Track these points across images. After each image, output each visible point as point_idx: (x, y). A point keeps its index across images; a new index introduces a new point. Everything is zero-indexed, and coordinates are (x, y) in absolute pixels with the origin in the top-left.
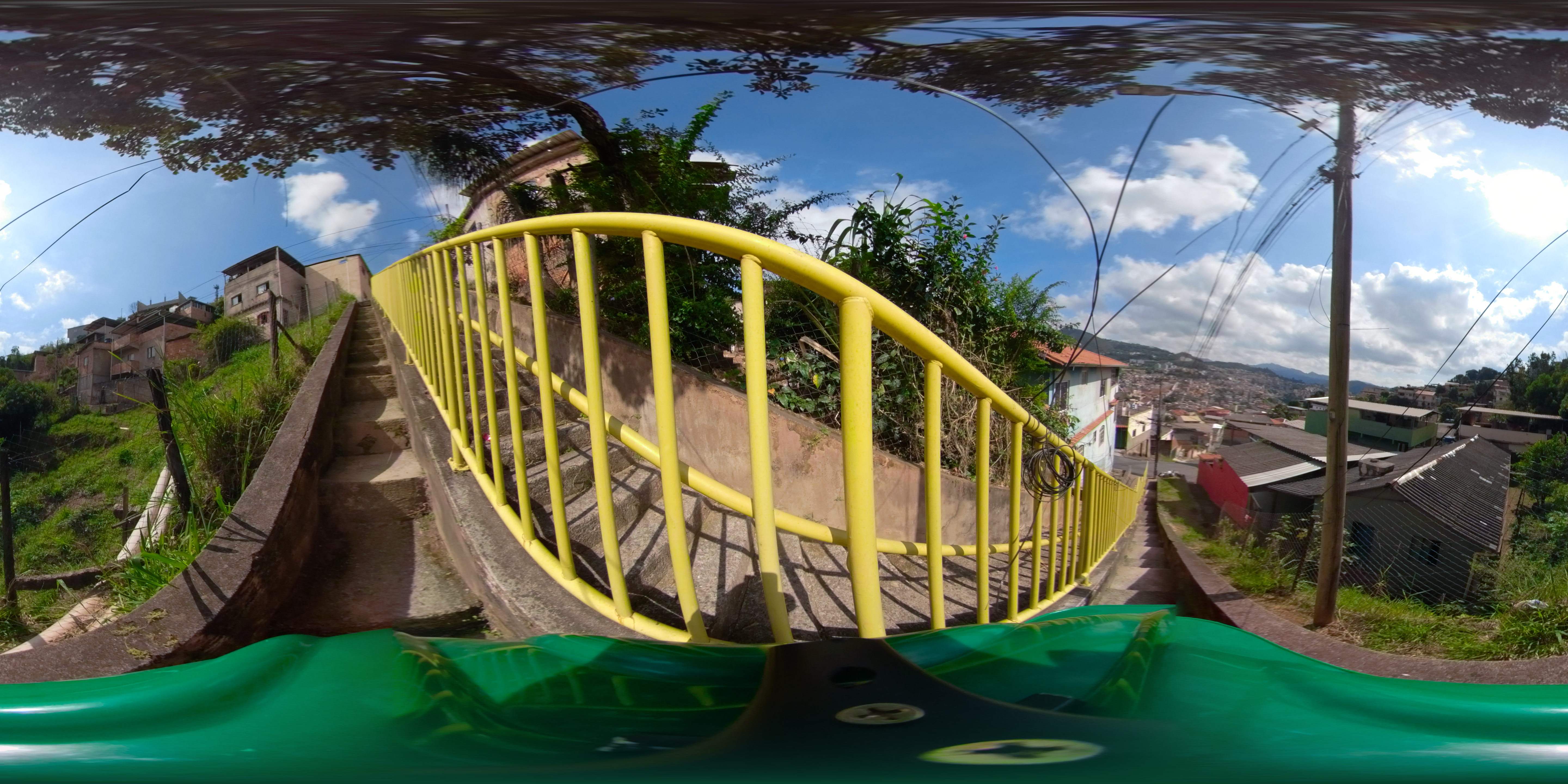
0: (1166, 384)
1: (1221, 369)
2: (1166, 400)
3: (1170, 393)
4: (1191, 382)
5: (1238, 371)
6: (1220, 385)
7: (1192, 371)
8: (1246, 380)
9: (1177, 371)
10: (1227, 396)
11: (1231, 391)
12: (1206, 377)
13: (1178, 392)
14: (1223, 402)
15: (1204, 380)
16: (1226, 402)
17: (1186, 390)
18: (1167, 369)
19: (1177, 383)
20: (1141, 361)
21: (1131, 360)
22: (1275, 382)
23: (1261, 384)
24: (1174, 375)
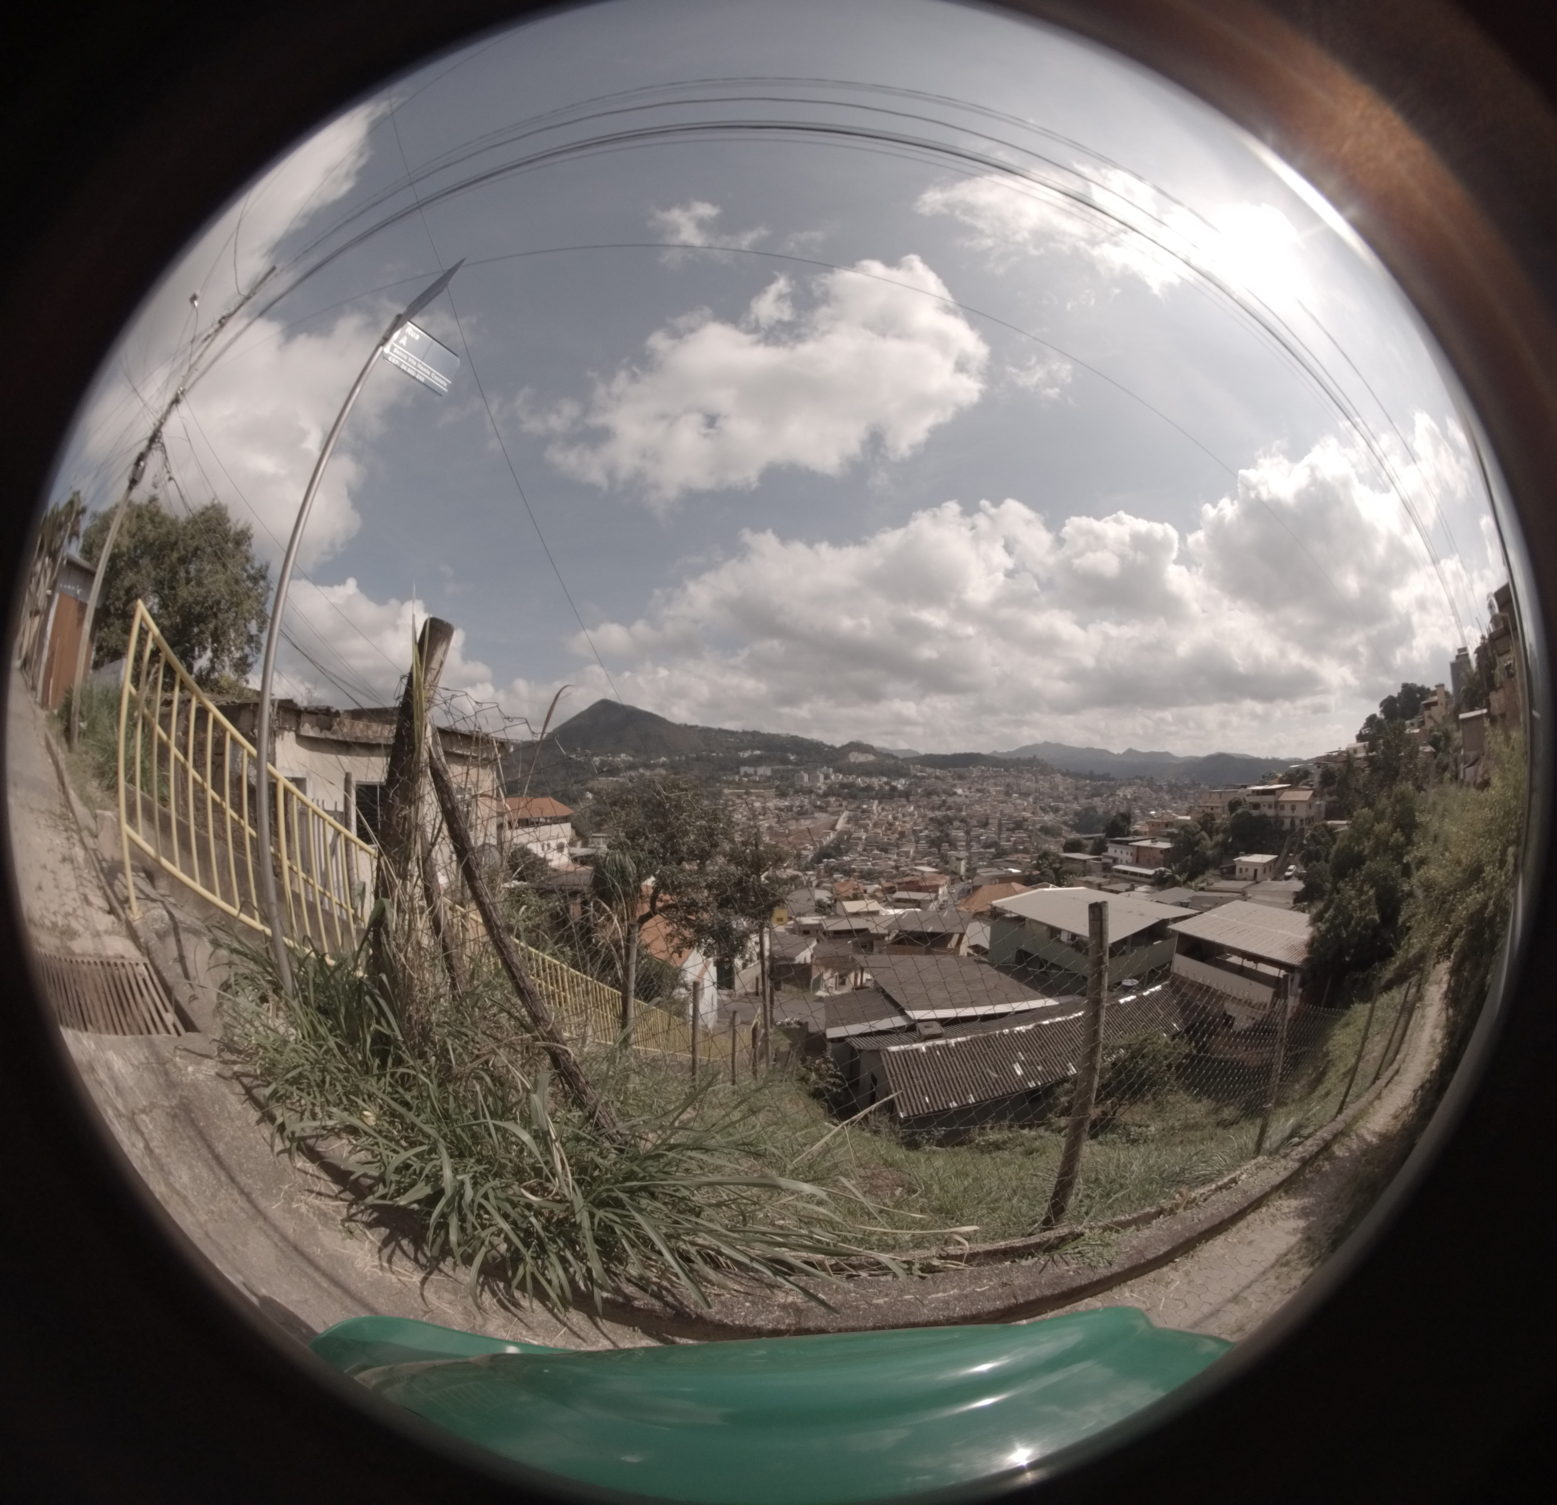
0: (822, 817)
1: (938, 772)
2: (823, 854)
3: (832, 835)
4: (875, 806)
5: (975, 772)
6: (939, 808)
7: (876, 782)
8: (992, 790)
9: (843, 786)
10: (953, 833)
11: (963, 820)
12: (906, 794)
13: (849, 833)
14: (945, 846)
15: (903, 801)
16: (953, 845)
17: (865, 827)
18: (821, 784)
19: (846, 814)
20: (764, 771)
21: (743, 770)
22: (1054, 787)
23: (1025, 795)
24: (838, 795)
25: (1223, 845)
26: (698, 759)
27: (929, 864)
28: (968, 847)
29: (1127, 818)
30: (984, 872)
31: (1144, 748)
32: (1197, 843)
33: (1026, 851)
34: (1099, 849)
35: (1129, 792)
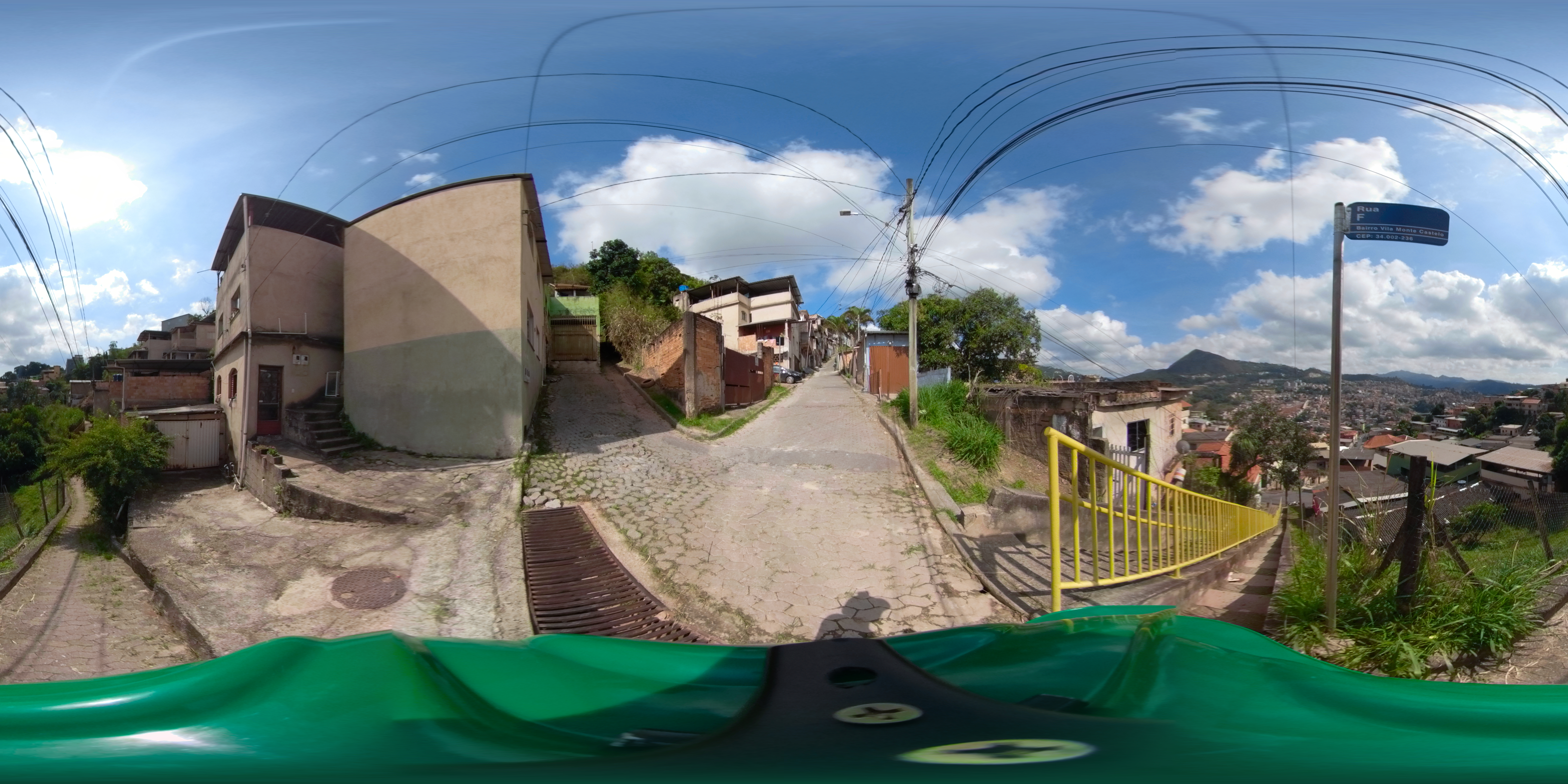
0: (1297, 402)
1: (1350, 383)
3: (1301, 411)
4: (1321, 398)
5: (1368, 383)
7: (1322, 387)
8: (1376, 391)
9: (1306, 388)
10: (1358, 411)
11: (1362, 405)
13: (1309, 410)
14: (1354, 416)
16: (1358, 416)
17: (1316, 407)
18: (1296, 387)
19: (1307, 401)
20: (1270, 381)
21: (1261, 381)
22: (1405, 391)
23: (1391, 394)
24: (1304, 393)
25: (1493, 420)
26: (1240, 376)
27: (1347, 425)
28: (1365, 417)
29: (1443, 407)
30: (1374, 430)
31: (1450, 375)
32: (1479, 419)
33: (1392, 420)
34: (1429, 420)
35: (1442, 394)
